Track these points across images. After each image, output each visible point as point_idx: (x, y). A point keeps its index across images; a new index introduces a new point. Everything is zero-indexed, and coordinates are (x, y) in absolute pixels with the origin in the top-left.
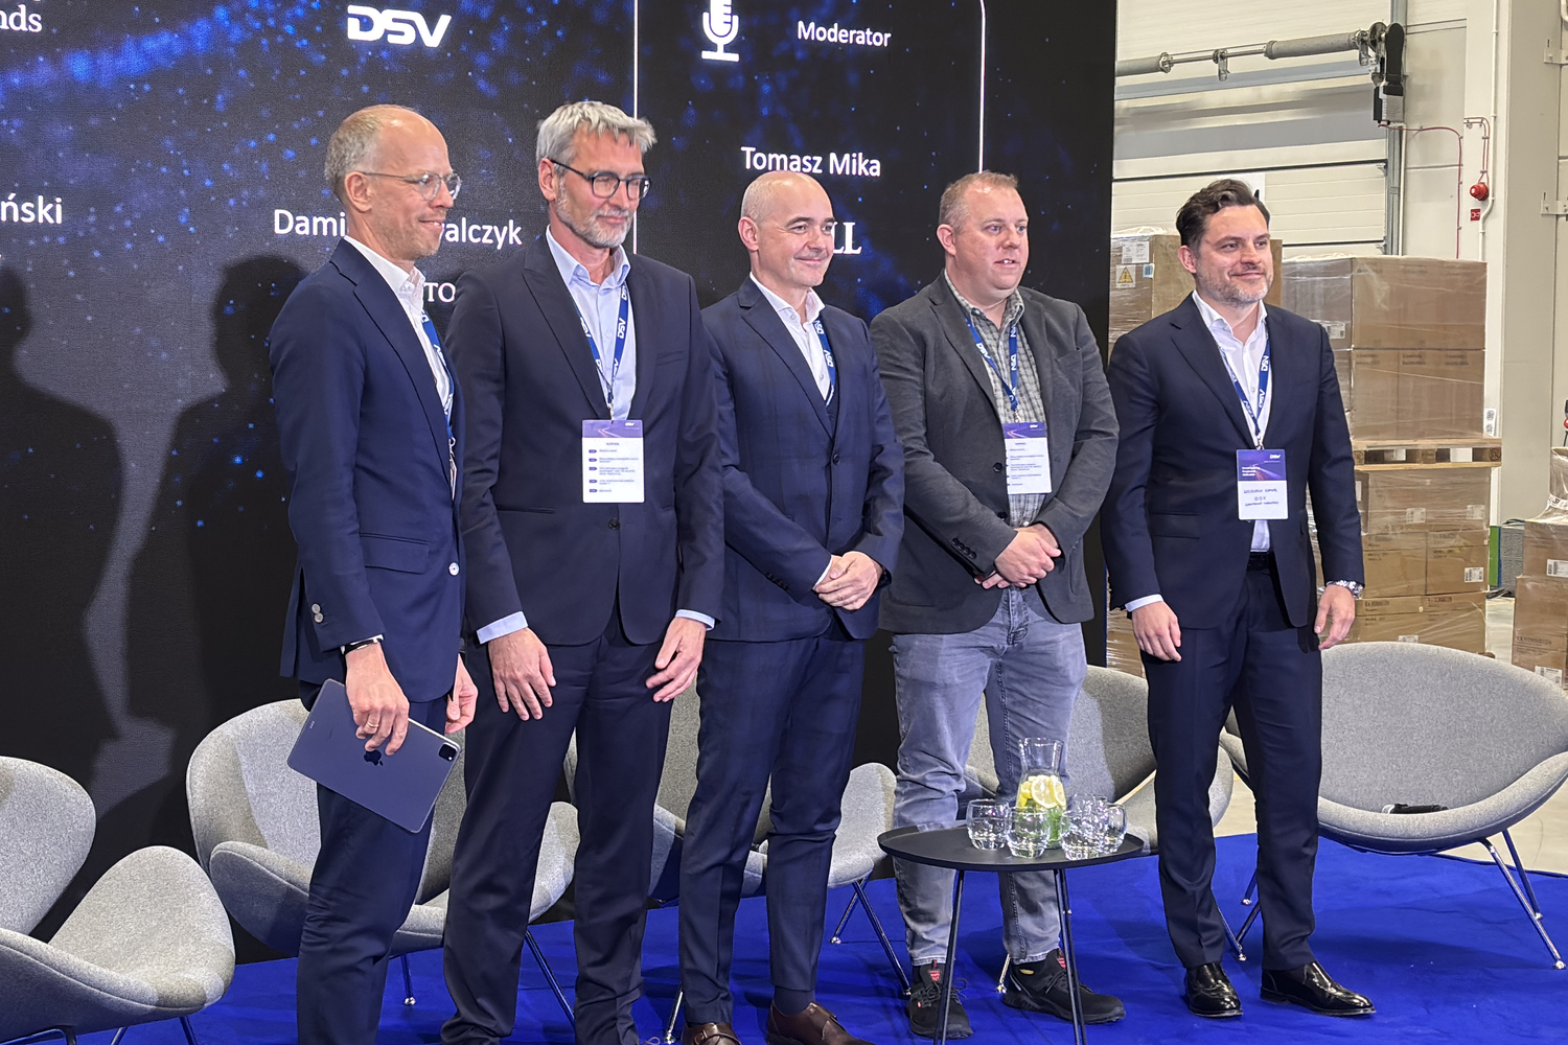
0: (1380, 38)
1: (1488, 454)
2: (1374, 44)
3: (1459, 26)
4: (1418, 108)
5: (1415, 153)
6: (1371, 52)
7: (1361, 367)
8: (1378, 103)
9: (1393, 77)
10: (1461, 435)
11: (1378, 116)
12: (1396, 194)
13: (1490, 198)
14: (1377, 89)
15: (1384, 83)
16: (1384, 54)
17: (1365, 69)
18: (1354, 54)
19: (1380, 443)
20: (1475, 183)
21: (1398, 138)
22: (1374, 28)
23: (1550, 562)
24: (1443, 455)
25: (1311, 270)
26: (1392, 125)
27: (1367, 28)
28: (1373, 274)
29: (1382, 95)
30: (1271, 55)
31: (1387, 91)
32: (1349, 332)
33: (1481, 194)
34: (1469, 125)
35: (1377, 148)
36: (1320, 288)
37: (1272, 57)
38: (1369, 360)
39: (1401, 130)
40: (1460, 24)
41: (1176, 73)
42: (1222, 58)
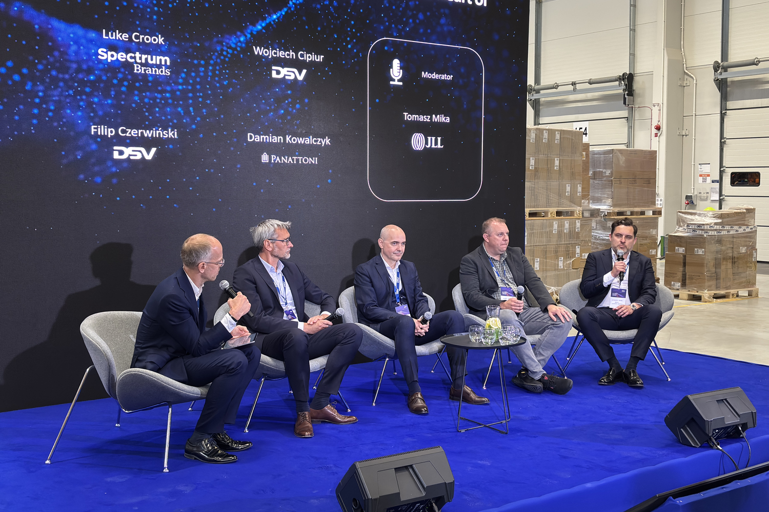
0: (626, 78)
1: (658, 213)
2: (623, 80)
3: (651, 74)
4: (638, 100)
5: (637, 115)
6: (623, 82)
7: (616, 184)
8: (625, 99)
9: (630, 90)
10: (649, 206)
11: (625, 103)
12: (631, 128)
13: (661, 130)
14: (625, 94)
15: (627, 92)
16: (627, 83)
17: (620, 88)
18: (617, 83)
19: (622, 209)
20: (656, 125)
21: (631, 110)
22: (624, 74)
23: (676, 248)
24: (643, 213)
25: (599, 153)
26: (629, 106)
27: (621, 75)
28: (619, 154)
29: (626, 96)
30: (590, 83)
31: (628, 95)
32: (612, 173)
33: (658, 128)
34: (654, 106)
35: (625, 113)
36: (602, 159)
37: (591, 84)
38: (618, 182)
39: (632, 107)
40: (651, 73)
41: (560, 89)
42: (575, 84)
